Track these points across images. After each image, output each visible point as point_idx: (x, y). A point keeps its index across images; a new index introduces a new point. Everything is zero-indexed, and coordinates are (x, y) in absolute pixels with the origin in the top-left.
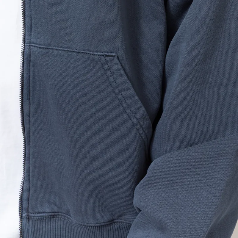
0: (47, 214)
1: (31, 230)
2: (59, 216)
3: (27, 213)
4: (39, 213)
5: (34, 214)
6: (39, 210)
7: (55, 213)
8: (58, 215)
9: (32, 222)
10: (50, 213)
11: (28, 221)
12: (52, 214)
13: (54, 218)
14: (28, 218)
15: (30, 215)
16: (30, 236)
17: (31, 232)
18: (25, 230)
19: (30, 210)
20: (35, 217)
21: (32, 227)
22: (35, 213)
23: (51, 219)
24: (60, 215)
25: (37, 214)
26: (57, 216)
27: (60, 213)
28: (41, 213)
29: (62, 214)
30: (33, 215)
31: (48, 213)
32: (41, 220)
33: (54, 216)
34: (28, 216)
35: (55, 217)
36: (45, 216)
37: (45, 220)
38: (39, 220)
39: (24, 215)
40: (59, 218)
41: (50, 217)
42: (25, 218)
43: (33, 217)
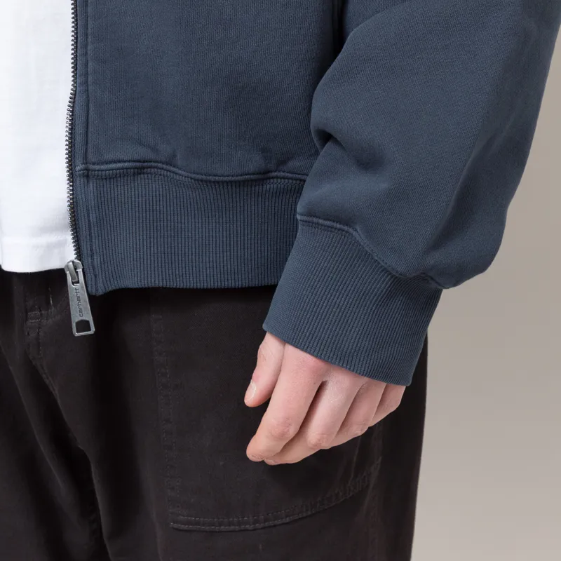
0: (126, 165)
1: (93, 203)
2: (153, 170)
3: (84, 163)
4: (110, 162)
5: (98, 164)
6: (110, 157)
7: (144, 162)
8: (151, 167)
9: (95, 184)
10: (134, 161)
11: (86, 181)
12: (138, 164)
13: (142, 176)
14: (87, 175)
15: (91, 167)
18: (81, 202)
19: (92, 157)
20: (102, 171)
21: (95, 194)
23: (136, 177)
24: (154, 167)
25: (107, 164)
26: (149, 170)
27: (154, 162)
28: (115, 162)
29: (160, 165)
30: (97, 167)
31: (129, 161)
32: (113, 177)
33: (140, 171)
34: (87, 170)
35: (144, 173)
36: (123, 169)
37: (122, 178)
38: (110, 179)
39: (78, 168)
40: (151, 174)
41: (132, 170)
42: (80, 175)
43: (98, 171)
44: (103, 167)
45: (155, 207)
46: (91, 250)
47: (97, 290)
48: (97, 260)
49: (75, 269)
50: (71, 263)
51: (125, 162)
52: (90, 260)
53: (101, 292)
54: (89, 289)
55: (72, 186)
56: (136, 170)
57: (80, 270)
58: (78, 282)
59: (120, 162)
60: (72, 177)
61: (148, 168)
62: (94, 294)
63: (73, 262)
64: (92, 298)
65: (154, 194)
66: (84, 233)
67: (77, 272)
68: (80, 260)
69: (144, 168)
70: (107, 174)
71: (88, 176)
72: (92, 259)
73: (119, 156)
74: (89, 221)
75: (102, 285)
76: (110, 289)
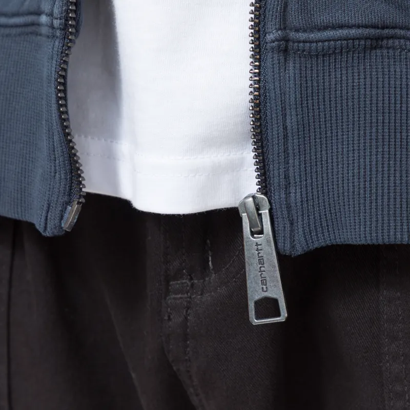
0: (353, 32)
2: (397, 42)
3: (280, 29)
4: (326, 28)
5: (305, 31)
6: (326, 18)
7: (383, 28)
8: (393, 37)
9: (297, 66)
10: (366, 27)
11: (282, 60)
12: (372, 32)
13: (378, 51)
14: (285, 48)
15: (292, 35)
16: (288, 117)
17: (293, 102)
18: (273, 95)
19: (294, 18)
20: (311, 42)
21: (298, 82)
22: (312, 31)
23: (367, 54)
24: (400, 38)
25: (319, 30)
26: (390, 42)
27: (401, 28)
28: (334, 27)
30: (302, 36)
31: (359, 27)
32: (329, 54)
33: (375, 43)
34: (286, 40)
35: (381, 47)
36: (347, 39)
37: (344, 56)
38: (324, 56)
39: (270, 37)
40: (394, 48)
41: (362, 42)
42: (273, 48)
43: (304, 42)
44: (312, 36)
45: (398, 106)
46: (287, 177)
47: (293, 247)
48: (295, 195)
49: (258, 209)
50: (251, 199)
51: (350, 27)
52: (283, 196)
53: (299, 250)
54: (280, 245)
55: (259, 67)
56: (369, 42)
57: (265, 212)
58: (261, 232)
59: (341, 27)
60: (259, 53)
61: (388, 38)
62: (288, 253)
63: (254, 197)
64: (283, 260)
65: (398, 83)
66: (275, 148)
67: (260, 215)
68: (265, 194)
69: (382, 39)
70: (320, 48)
71: (286, 51)
72: (288, 194)
73: (340, 17)
74: (285, 128)
75: (302, 239)
76: (316, 245)
